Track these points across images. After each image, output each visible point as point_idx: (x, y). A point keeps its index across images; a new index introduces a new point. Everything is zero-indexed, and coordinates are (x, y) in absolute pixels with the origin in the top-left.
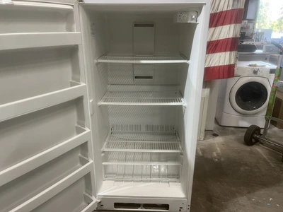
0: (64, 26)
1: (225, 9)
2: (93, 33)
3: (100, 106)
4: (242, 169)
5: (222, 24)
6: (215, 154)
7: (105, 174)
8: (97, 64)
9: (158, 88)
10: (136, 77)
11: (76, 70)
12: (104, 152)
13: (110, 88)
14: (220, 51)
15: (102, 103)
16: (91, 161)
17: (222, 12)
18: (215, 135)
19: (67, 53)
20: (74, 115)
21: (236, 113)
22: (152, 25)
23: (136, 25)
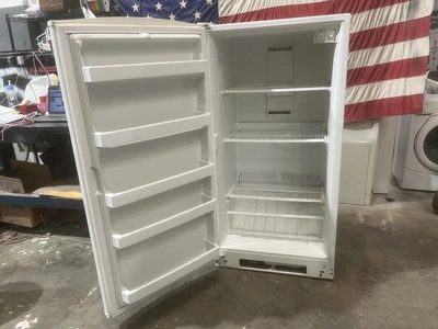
0: (191, 55)
1: (397, 21)
2: (220, 61)
3: (226, 143)
4: (421, 241)
5: (394, 42)
6: (384, 222)
7: (230, 227)
8: (225, 95)
9: (297, 125)
10: (270, 113)
11: (201, 100)
12: (229, 198)
13: (239, 126)
14: (391, 78)
15: (229, 140)
16: (214, 200)
17: (392, 25)
18: (390, 200)
19: (194, 82)
20: (198, 148)
21: (426, 170)
22: (290, 49)
23: (270, 50)
